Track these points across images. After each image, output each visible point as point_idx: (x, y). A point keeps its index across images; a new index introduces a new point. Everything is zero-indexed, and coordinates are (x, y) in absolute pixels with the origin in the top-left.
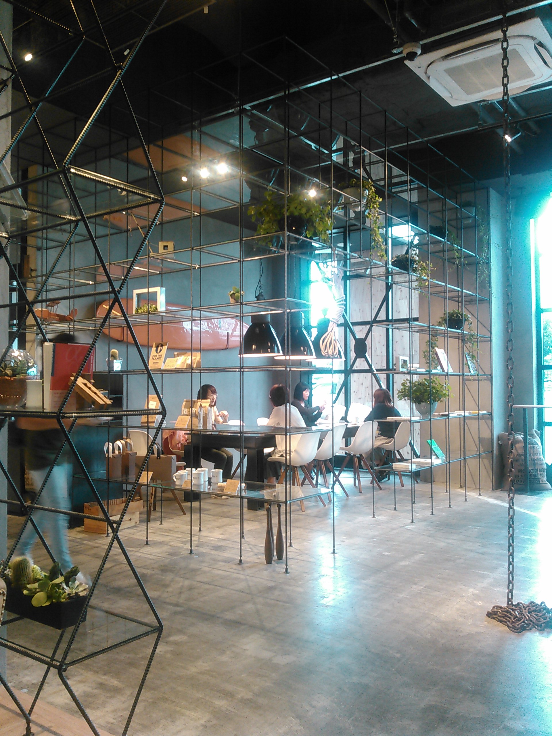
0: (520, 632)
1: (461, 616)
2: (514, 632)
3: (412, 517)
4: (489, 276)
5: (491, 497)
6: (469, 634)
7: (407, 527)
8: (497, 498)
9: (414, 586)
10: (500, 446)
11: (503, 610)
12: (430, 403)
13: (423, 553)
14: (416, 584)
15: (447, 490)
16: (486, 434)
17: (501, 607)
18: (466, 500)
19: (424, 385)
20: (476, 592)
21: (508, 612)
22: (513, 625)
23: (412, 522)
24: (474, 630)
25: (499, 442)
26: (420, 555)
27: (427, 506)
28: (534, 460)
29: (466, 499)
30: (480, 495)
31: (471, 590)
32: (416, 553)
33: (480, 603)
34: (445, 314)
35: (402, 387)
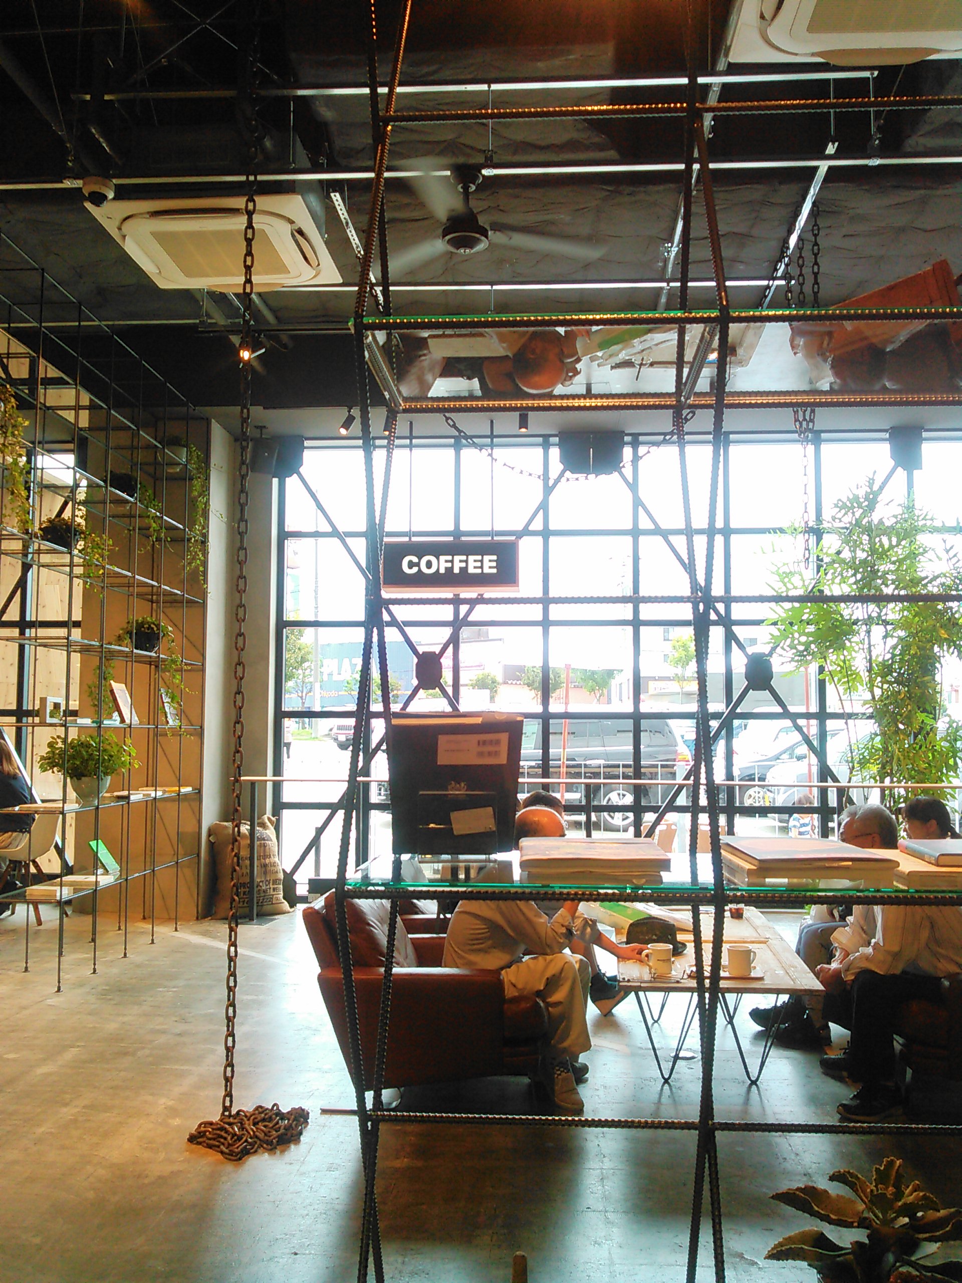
0: (240, 1159)
1: (146, 1149)
2: (230, 1160)
3: (59, 982)
4: (205, 564)
5: (194, 932)
6: (160, 1177)
7: (49, 1002)
8: (205, 934)
9: (65, 1110)
10: (211, 845)
11: (215, 1127)
12: (98, 778)
13: (78, 1046)
14: (66, 1105)
15: (119, 927)
16: (189, 827)
17: (211, 1124)
18: (153, 942)
19: (89, 746)
20: (171, 1103)
21: (222, 1129)
22: (231, 1148)
23: (59, 990)
24: (167, 1169)
25: (211, 838)
26: (74, 1051)
27: (85, 959)
28: (265, 866)
29: (153, 940)
30: (176, 930)
31: (163, 1101)
32: (66, 1047)
33: (176, 1122)
34: (128, 622)
35: (49, 750)
